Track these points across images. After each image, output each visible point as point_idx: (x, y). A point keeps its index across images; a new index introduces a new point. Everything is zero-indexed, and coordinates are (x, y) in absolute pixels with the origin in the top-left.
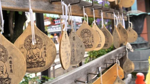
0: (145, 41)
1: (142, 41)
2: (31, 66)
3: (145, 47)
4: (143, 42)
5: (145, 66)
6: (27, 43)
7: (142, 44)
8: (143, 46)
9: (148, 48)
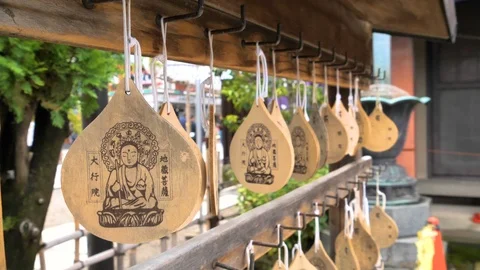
0: (409, 178)
1: (399, 180)
2: (118, 221)
3: (408, 196)
4: (403, 182)
5: (406, 254)
6: (111, 148)
7: (400, 187)
8: (403, 195)
9: (415, 200)
